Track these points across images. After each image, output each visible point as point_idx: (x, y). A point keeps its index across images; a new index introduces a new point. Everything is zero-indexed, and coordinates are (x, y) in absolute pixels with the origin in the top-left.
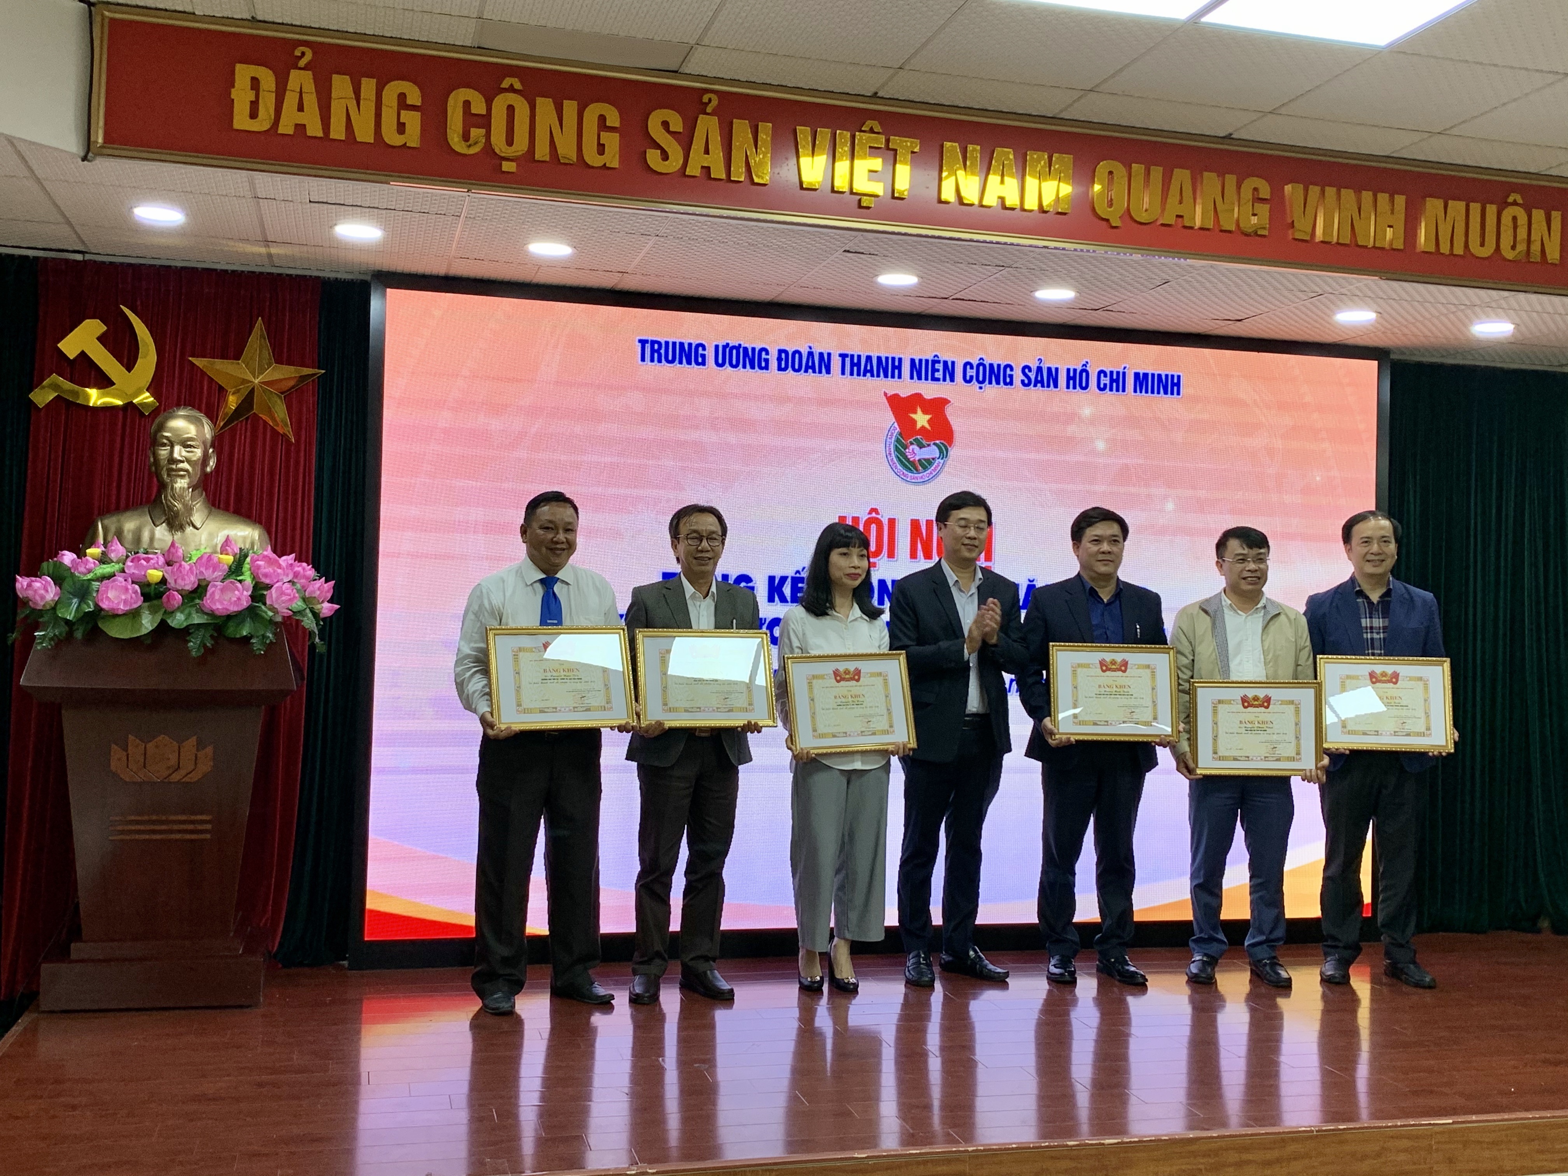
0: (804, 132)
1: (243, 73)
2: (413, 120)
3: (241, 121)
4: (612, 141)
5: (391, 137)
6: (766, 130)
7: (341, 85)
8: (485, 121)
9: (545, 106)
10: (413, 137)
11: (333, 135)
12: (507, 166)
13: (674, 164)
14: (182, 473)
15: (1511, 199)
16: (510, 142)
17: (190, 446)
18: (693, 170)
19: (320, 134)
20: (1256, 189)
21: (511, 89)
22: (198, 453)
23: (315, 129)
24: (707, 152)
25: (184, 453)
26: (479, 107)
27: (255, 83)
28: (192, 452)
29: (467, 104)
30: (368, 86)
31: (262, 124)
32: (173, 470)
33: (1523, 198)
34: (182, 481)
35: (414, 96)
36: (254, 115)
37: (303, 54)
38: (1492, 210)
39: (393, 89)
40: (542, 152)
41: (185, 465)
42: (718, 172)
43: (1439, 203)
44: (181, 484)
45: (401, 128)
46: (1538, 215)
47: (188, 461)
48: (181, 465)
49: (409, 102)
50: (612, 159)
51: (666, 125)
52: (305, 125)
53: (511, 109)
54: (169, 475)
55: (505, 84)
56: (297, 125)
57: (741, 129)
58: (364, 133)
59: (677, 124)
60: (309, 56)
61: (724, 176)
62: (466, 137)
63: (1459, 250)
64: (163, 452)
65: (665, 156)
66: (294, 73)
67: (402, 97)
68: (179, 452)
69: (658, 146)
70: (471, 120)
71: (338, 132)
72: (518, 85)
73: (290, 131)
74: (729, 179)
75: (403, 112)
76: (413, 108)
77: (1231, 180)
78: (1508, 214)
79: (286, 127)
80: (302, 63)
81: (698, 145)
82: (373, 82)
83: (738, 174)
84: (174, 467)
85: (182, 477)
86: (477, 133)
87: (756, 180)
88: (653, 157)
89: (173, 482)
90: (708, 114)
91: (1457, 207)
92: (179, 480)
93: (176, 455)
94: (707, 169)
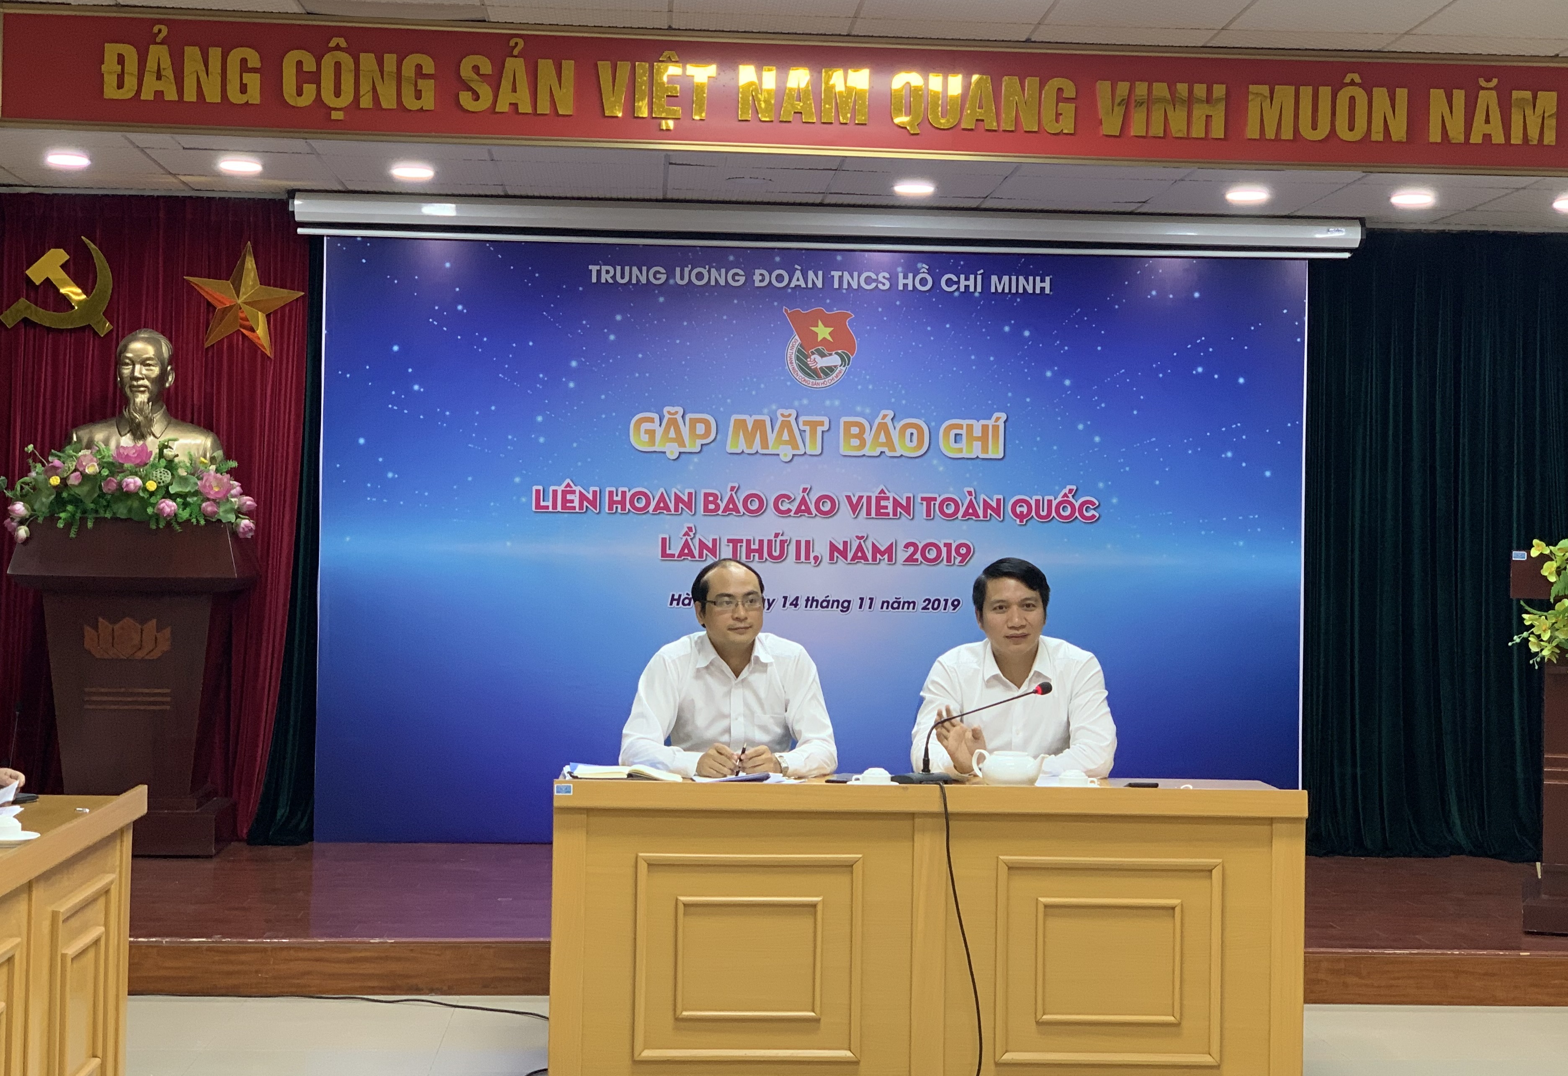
0: (604, 68)
1: (111, 50)
2: (253, 81)
3: (111, 92)
4: (428, 87)
5: (236, 97)
6: (568, 66)
7: (192, 53)
8: (315, 78)
9: (368, 60)
10: (254, 96)
11: (187, 98)
12: (336, 115)
13: (484, 104)
14: (142, 389)
15: (1347, 80)
16: (338, 94)
17: (149, 365)
18: (503, 106)
19: (175, 98)
20: (1060, 90)
21: (338, 48)
22: (156, 371)
23: (171, 95)
24: (514, 90)
25: (144, 372)
26: (310, 65)
27: (121, 60)
28: (151, 370)
29: (299, 63)
30: (215, 54)
31: (127, 93)
32: (134, 386)
33: (1361, 78)
34: (143, 396)
35: (254, 59)
36: (120, 85)
37: (160, 31)
38: (1325, 92)
39: (236, 55)
40: (366, 102)
41: (146, 382)
42: (525, 107)
43: (1265, 89)
44: (142, 398)
45: (243, 89)
46: (1380, 94)
47: (148, 378)
48: (141, 382)
49: (250, 65)
50: (428, 102)
51: (476, 69)
52: (162, 92)
53: (338, 65)
54: (131, 391)
55: (332, 44)
56: (156, 92)
57: (546, 67)
58: (213, 96)
59: (486, 67)
60: (165, 31)
61: (530, 111)
62: (300, 93)
63: (1287, 134)
64: (126, 371)
65: (477, 97)
66: (152, 48)
67: (244, 61)
68: (139, 370)
69: (470, 89)
70: (304, 77)
71: (190, 96)
72: (343, 43)
73: (152, 98)
74: (535, 113)
75: (244, 75)
76: (254, 70)
77: (1032, 83)
78: (1343, 96)
79: (147, 95)
80: (158, 40)
81: (505, 85)
82: (219, 51)
83: (544, 107)
84: (135, 383)
85: (143, 392)
86: (309, 89)
87: (560, 112)
88: (465, 99)
89: (135, 397)
90: (516, 57)
91: (1284, 93)
92: (140, 395)
93: (137, 374)
94: (515, 106)
